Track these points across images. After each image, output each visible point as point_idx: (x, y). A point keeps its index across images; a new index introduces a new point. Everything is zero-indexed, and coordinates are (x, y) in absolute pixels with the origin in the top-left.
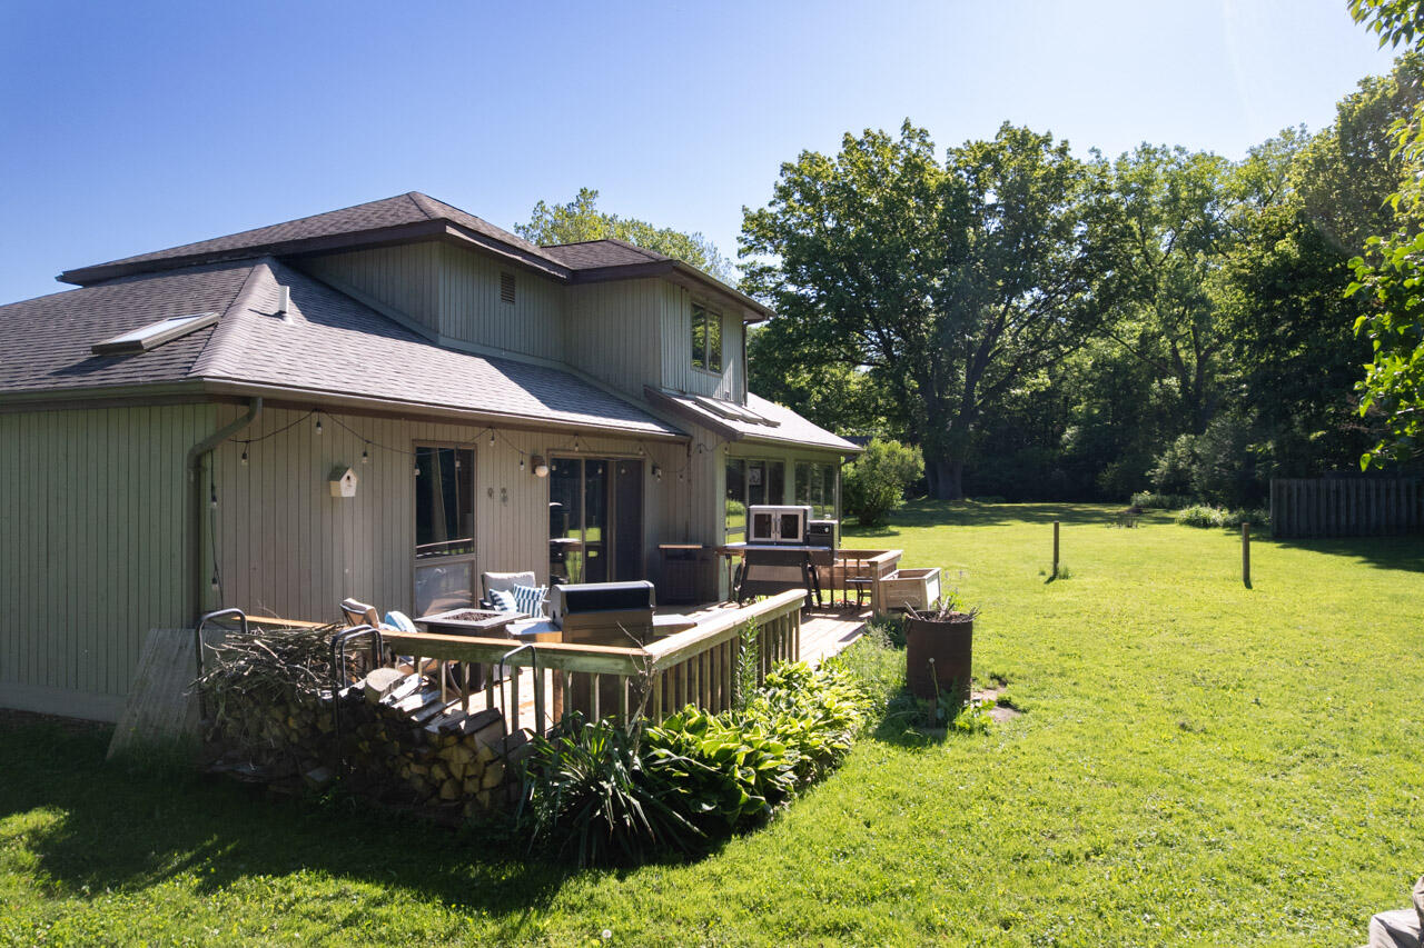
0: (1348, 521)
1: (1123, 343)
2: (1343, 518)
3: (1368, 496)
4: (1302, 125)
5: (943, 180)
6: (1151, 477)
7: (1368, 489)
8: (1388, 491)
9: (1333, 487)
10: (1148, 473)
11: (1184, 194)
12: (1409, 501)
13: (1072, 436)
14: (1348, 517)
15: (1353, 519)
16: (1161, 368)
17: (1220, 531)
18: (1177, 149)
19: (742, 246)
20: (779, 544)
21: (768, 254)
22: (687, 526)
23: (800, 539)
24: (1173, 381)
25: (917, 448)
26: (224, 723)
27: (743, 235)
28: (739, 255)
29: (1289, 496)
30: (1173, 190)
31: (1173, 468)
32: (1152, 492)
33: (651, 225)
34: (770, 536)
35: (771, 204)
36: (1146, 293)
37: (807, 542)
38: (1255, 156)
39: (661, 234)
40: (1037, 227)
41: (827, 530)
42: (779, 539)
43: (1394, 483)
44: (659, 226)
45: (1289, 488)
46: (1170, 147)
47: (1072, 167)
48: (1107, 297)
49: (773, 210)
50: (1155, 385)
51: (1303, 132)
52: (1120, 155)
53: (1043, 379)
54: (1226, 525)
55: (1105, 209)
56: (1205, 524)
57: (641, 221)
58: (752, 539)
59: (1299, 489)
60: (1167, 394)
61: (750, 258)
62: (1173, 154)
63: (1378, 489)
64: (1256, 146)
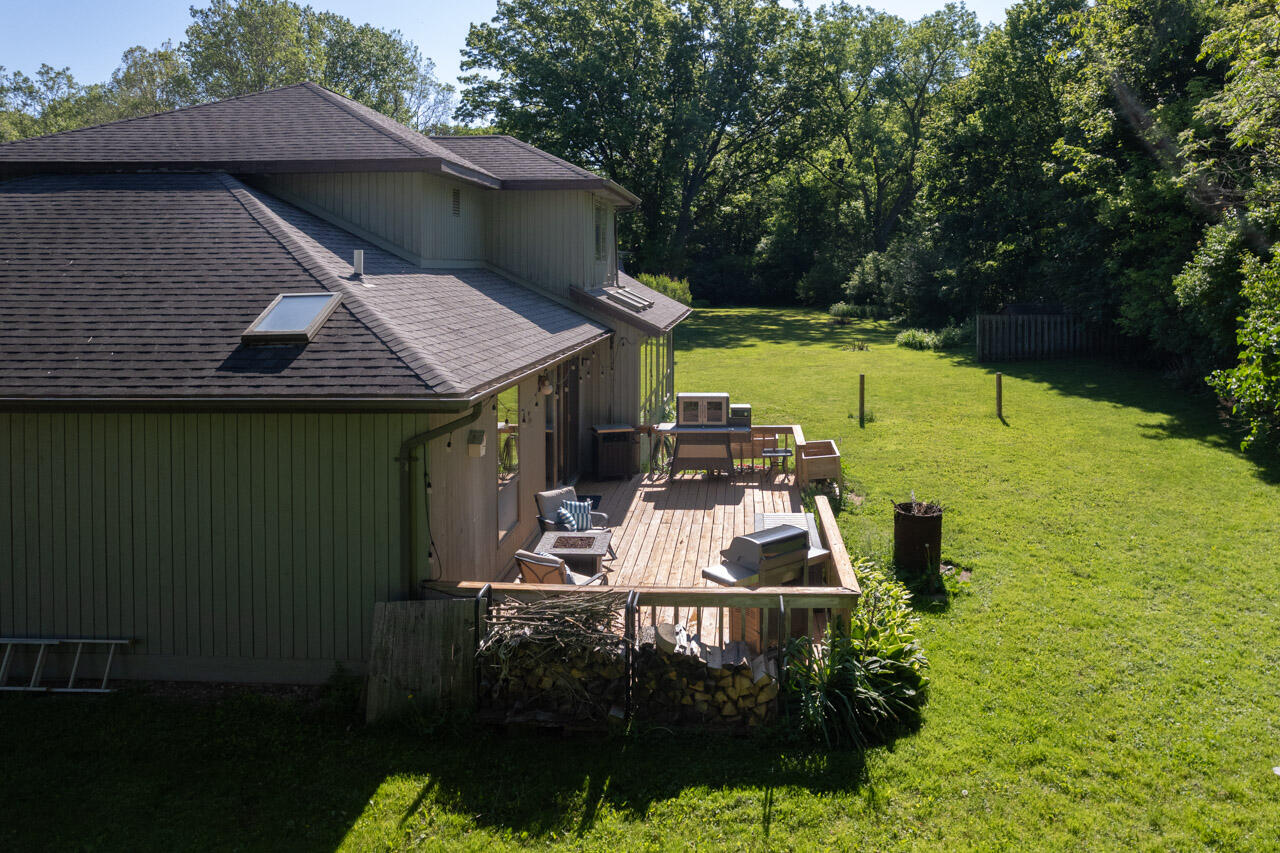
0: (1030, 348)
1: (816, 168)
2: (1027, 346)
3: (1043, 328)
4: (962, 3)
5: (671, 19)
6: (845, 289)
7: (1043, 323)
8: (1055, 323)
9: (1020, 322)
10: (844, 286)
11: (873, 48)
12: (1068, 328)
13: (766, 245)
14: (1029, 345)
15: (1033, 346)
16: (846, 192)
17: (931, 352)
18: (868, 9)
19: (465, 59)
20: (707, 426)
21: (493, 69)
22: (610, 410)
23: (724, 422)
24: (859, 204)
25: (685, 281)
26: (506, 680)
27: (468, 49)
28: (461, 67)
29: (991, 328)
30: (864, 42)
31: (863, 282)
32: (847, 303)
33: (348, 20)
34: (697, 420)
35: (494, 20)
36: (839, 127)
37: (730, 424)
38: (928, 23)
39: (362, 31)
40: (752, 67)
41: (746, 414)
42: (706, 422)
43: (1059, 319)
44: (357, 23)
45: (990, 323)
46: (863, 7)
47: (783, 17)
48: (809, 132)
49: (496, 25)
50: (844, 206)
51: (963, 8)
52: (819, 6)
53: (744, 197)
54: (937, 348)
55: (808, 54)
56: (920, 346)
57: (337, 14)
58: (682, 422)
59: (997, 322)
60: (853, 215)
61: (474, 71)
62: (865, 13)
63: (1049, 324)
64: (929, 15)
